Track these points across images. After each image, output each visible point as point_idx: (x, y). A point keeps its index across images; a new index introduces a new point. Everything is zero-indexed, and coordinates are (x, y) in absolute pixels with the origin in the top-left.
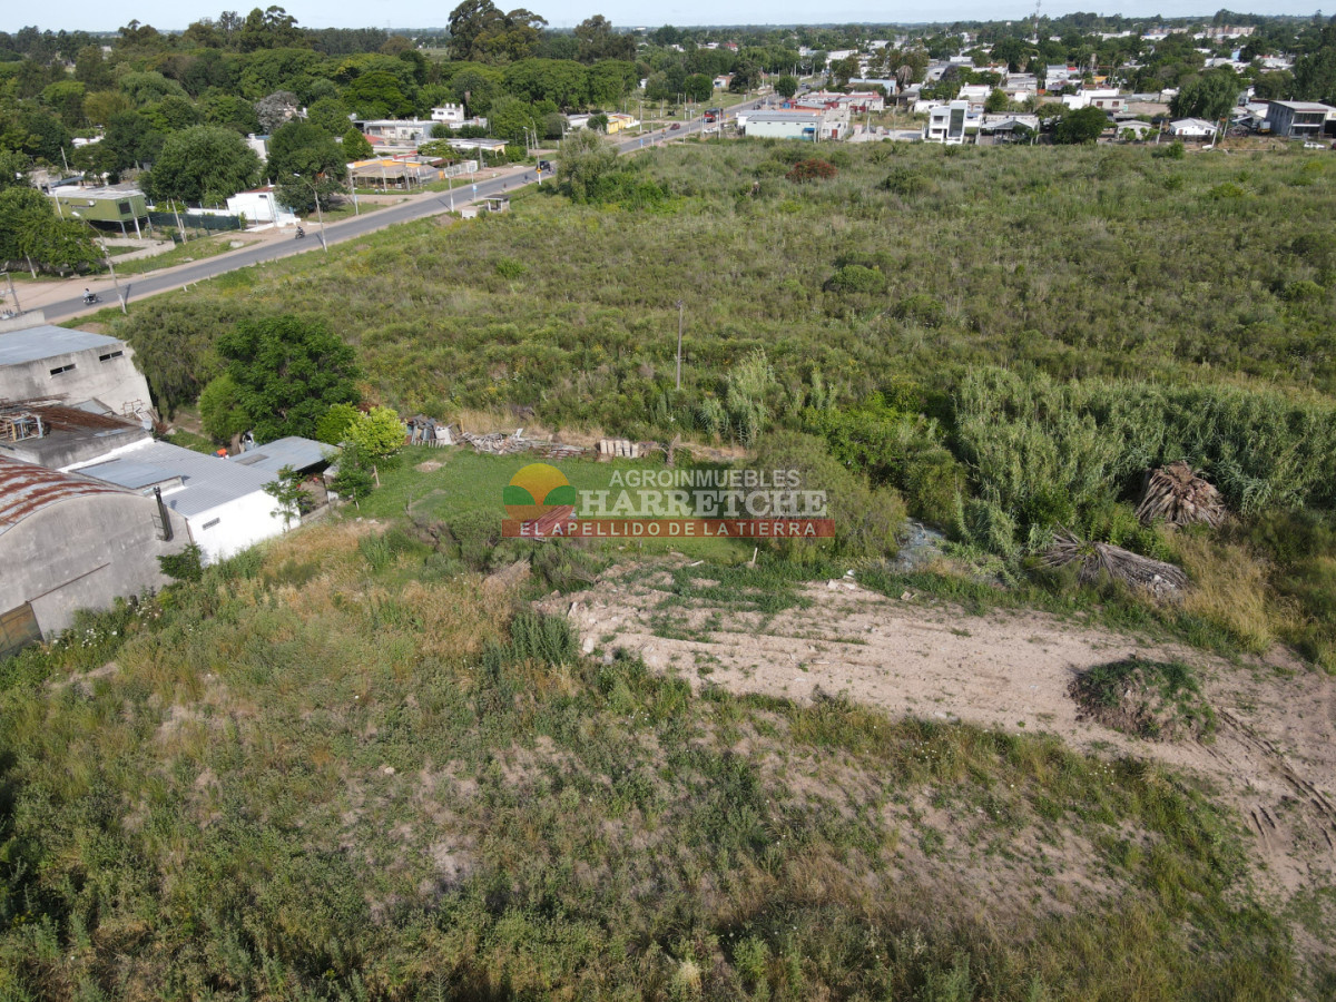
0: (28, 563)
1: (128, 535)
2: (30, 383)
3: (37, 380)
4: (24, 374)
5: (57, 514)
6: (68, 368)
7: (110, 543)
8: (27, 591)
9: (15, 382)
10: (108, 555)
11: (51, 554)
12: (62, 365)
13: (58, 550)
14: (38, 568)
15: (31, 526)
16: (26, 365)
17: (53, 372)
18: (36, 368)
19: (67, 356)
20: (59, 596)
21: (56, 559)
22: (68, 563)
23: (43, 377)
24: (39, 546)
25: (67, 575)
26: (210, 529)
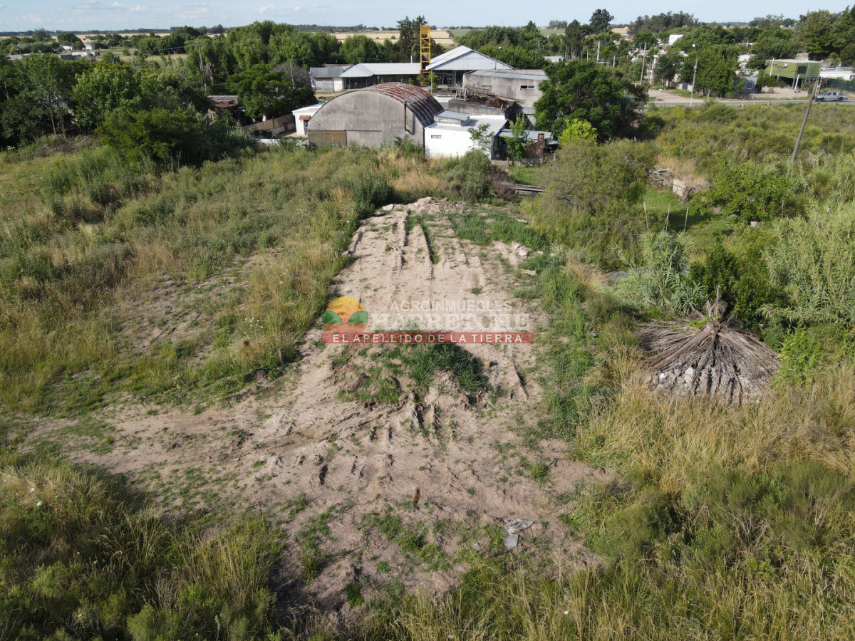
0: (350, 113)
1: (394, 122)
2: (510, 89)
3: (513, 89)
4: (508, 84)
5: (365, 97)
6: (530, 87)
7: (385, 121)
8: (346, 126)
9: (503, 86)
10: (382, 127)
11: (358, 115)
12: (528, 84)
13: (362, 113)
14: (353, 117)
15: (353, 97)
16: (510, 80)
17: (522, 87)
18: (515, 82)
19: (532, 81)
20: (358, 134)
21: (360, 117)
22: (365, 122)
23: (516, 88)
24: (355, 108)
25: (363, 127)
26: (434, 140)
